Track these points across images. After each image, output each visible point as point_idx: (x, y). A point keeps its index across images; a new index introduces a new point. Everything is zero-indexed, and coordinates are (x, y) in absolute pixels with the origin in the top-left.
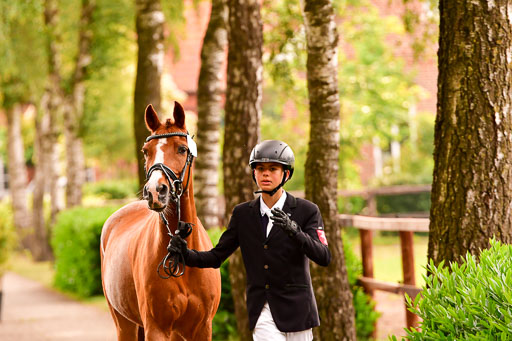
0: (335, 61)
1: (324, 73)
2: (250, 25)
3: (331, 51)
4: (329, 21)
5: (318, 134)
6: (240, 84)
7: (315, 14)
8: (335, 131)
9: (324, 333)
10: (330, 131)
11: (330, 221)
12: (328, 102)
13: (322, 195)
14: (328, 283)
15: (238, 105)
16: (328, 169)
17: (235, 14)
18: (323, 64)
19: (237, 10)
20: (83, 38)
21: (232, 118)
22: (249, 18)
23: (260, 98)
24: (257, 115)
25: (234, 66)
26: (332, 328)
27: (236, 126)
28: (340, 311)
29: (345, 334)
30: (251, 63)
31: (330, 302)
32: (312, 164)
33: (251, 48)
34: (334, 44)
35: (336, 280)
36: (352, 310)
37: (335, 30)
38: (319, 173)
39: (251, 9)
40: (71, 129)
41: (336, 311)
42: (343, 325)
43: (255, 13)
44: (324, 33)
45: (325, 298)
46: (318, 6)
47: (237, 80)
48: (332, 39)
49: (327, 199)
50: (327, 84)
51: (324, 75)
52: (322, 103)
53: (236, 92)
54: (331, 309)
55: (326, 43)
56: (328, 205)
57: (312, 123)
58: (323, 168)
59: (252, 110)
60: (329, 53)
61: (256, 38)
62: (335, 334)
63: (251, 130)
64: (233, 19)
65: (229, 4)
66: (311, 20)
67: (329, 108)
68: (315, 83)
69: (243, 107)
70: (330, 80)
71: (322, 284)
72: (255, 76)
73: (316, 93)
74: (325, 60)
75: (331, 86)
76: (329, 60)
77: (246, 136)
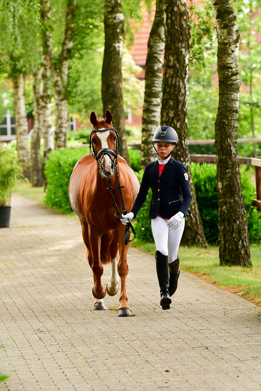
0: (237, 52)
1: (229, 60)
2: (181, 26)
3: (234, 46)
4: (233, 25)
5: (225, 102)
6: (174, 66)
7: (224, 20)
8: (236, 100)
9: (226, 236)
10: (233, 100)
11: (232, 161)
12: (232, 80)
13: (227, 144)
14: (230, 203)
15: (172, 81)
16: (231, 126)
17: (171, 18)
18: (229, 55)
19: (172, 15)
20: (68, 29)
21: (168, 90)
22: (180, 21)
23: (187, 76)
24: (185, 88)
25: (169, 54)
26: (232, 234)
27: (170, 95)
28: (238, 222)
29: (241, 238)
30: (182, 52)
31: (231, 216)
32: (220, 123)
33: (182, 42)
34: (236, 41)
35: (235, 201)
36: (245, 222)
37: (237, 31)
38: (225, 129)
39: (182, 14)
40: (59, 93)
41: (235, 222)
42: (240, 232)
43: (185, 17)
44: (230, 33)
45: (228, 214)
46: (226, 15)
47: (171, 64)
48: (235, 37)
49: (230, 146)
50: (231, 68)
51: (229, 62)
52: (227, 81)
53: (171, 72)
54: (232, 221)
55: (231, 40)
56: (231, 150)
57: (220, 94)
58: (227, 125)
59: (181, 84)
60: (233, 47)
61: (185, 34)
62: (234, 238)
63: (181, 98)
64: (169, 21)
65: (166, 11)
66: (221, 25)
67: (232, 84)
68: (223, 68)
69: (176, 82)
70: (233, 65)
71: (226, 204)
72: (184, 61)
73: (223, 74)
74: (230, 51)
75: (234, 69)
76: (233, 51)
77: (178, 102)
